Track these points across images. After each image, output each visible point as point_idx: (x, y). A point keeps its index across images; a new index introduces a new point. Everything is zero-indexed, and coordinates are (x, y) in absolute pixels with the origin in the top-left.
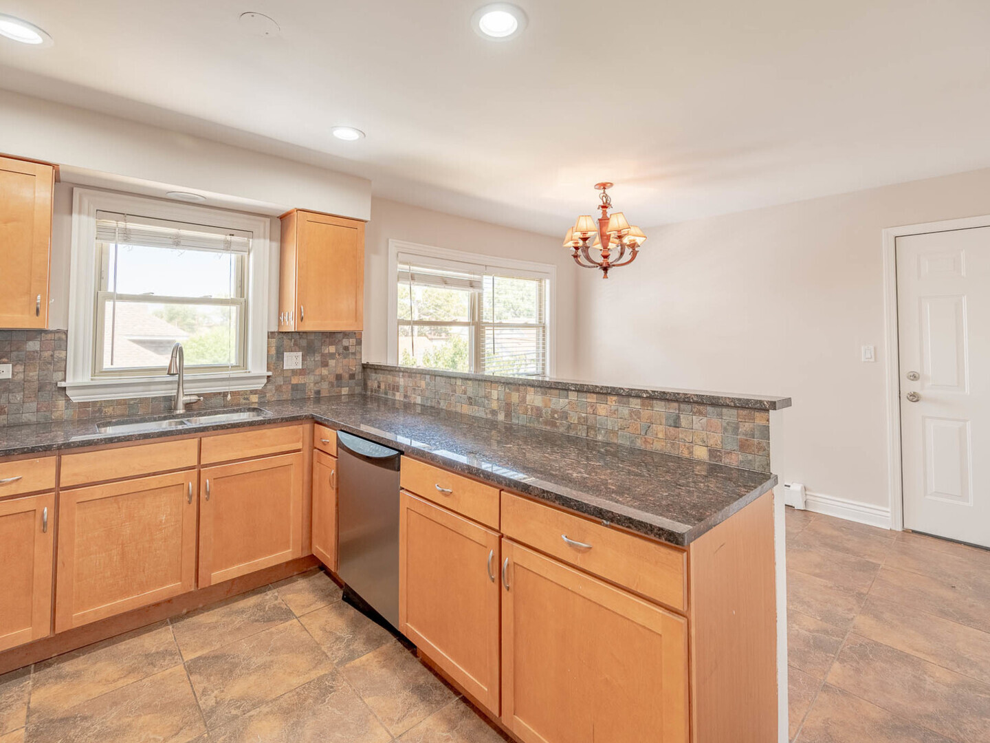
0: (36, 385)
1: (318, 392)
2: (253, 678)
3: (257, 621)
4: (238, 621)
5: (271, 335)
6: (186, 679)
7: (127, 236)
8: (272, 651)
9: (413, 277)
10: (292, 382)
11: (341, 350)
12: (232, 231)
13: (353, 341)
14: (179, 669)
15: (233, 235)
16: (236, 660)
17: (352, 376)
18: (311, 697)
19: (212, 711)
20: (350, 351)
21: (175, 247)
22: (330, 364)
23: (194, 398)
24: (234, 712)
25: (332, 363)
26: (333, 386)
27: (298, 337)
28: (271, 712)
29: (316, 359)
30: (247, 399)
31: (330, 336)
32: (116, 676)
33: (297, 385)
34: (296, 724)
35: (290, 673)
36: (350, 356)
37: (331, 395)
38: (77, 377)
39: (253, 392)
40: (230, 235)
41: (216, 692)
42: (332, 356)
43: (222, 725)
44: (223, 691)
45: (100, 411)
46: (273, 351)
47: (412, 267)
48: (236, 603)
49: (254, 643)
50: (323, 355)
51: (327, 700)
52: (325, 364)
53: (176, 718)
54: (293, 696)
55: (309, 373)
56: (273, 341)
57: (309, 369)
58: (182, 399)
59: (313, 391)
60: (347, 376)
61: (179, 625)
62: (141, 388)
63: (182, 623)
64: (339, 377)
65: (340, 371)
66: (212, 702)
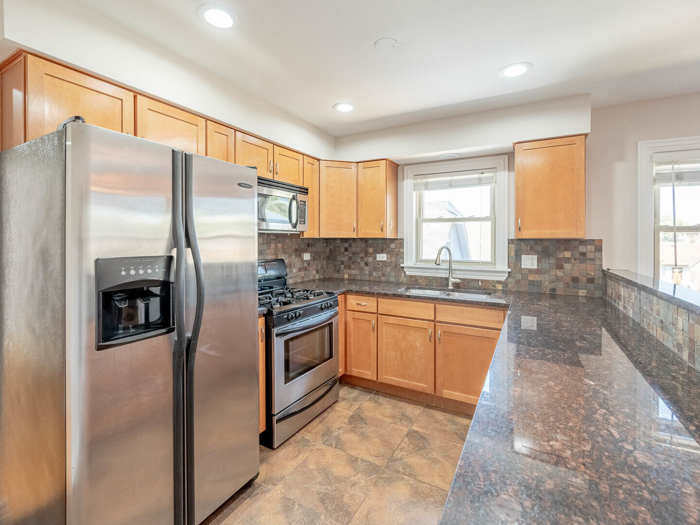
0: (394, 264)
1: (553, 290)
2: (424, 461)
3: (457, 434)
4: (450, 427)
5: (511, 242)
6: (403, 437)
7: (427, 186)
8: (446, 456)
9: (680, 177)
10: (529, 279)
11: (577, 256)
12: (482, 171)
13: (591, 248)
14: (405, 430)
15: (483, 173)
16: (427, 446)
17: (591, 280)
18: (435, 498)
19: (395, 460)
20: (588, 257)
21: (450, 188)
22: (565, 267)
23: (459, 281)
24: (401, 469)
25: (567, 266)
26: (568, 286)
27: (534, 243)
28: (412, 486)
29: (551, 262)
30: (494, 286)
31: (566, 243)
32: (387, 415)
33: (533, 281)
34: (413, 503)
35: (440, 475)
36: (588, 262)
37: (566, 294)
38: (409, 262)
39: (499, 282)
40: (481, 173)
41: (405, 453)
42: (568, 260)
43: (391, 470)
44: (408, 455)
45: (417, 281)
46: (513, 254)
47: (676, 166)
48: (458, 417)
49: (442, 445)
50: (558, 259)
51: (439, 508)
52: (561, 267)
53: (384, 450)
54: (429, 488)
55: (544, 273)
56: (512, 246)
57: (544, 270)
58: (451, 280)
59: (548, 288)
60: (584, 280)
61: (426, 410)
62: (434, 271)
63: (429, 410)
64: (575, 280)
65: (576, 274)
66: (399, 456)
